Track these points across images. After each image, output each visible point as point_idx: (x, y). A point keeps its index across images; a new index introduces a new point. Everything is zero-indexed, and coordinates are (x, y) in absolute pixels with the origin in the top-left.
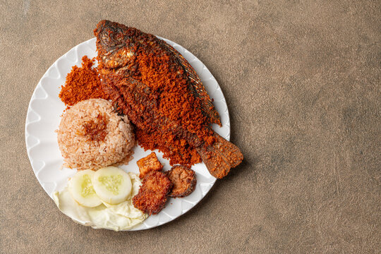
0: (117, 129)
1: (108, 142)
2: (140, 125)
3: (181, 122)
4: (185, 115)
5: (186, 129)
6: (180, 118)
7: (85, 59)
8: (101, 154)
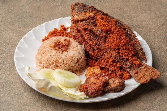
0: (76, 48)
1: (69, 52)
2: (91, 52)
3: (119, 51)
4: (122, 46)
5: (122, 56)
6: (119, 49)
7: (62, 26)
8: (63, 58)
